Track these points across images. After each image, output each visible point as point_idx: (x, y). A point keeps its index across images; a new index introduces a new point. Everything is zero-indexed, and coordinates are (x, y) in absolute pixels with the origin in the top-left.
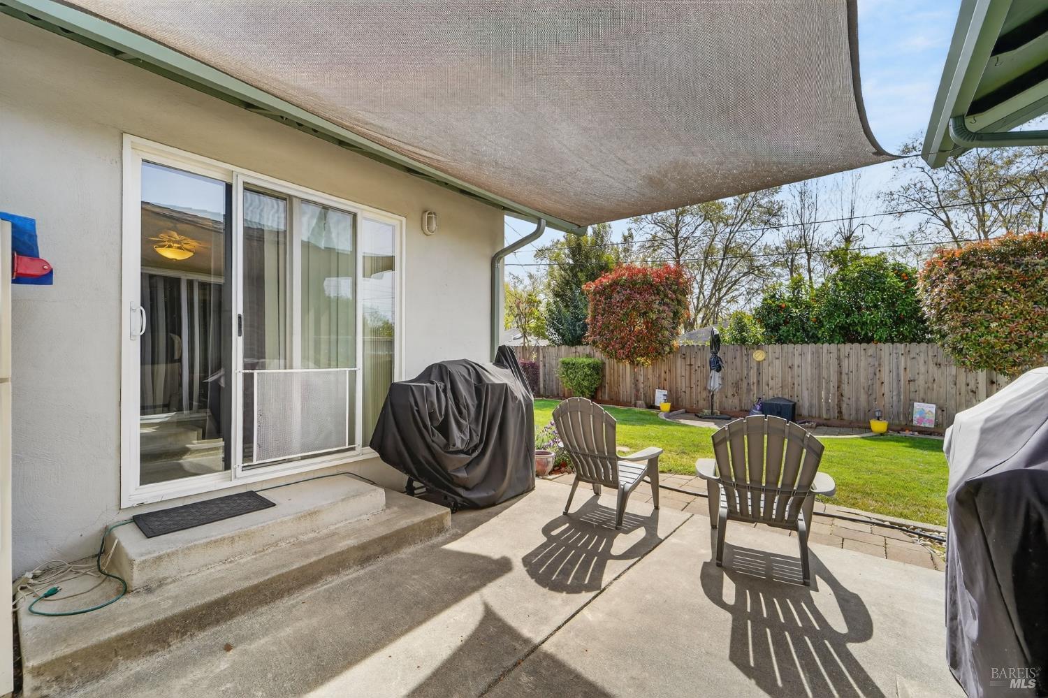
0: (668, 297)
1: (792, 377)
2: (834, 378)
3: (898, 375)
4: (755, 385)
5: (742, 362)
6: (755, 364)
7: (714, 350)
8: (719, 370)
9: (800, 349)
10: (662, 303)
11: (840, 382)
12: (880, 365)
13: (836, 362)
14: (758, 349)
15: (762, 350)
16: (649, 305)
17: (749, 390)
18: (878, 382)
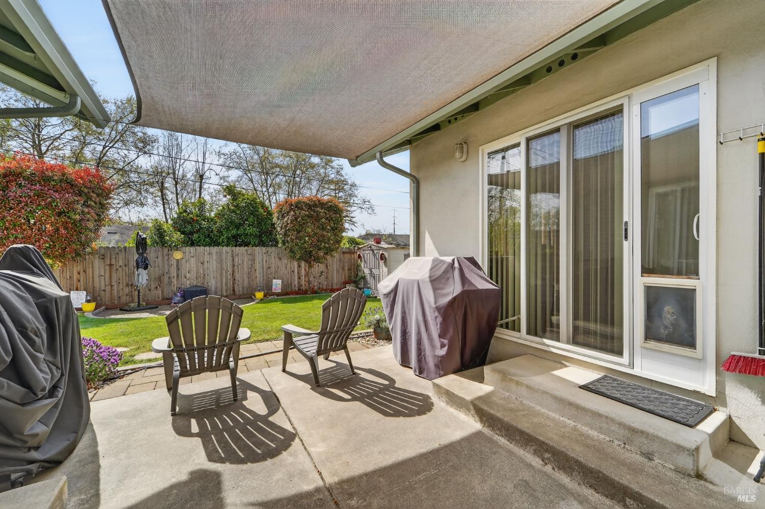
0: (91, 199)
1: (203, 270)
2: (230, 269)
3: (263, 265)
4: (175, 277)
5: (163, 260)
6: (175, 261)
7: (141, 251)
8: (146, 268)
9: (208, 251)
10: (85, 205)
11: (233, 271)
12: (254, 259)
13: (231, 259)
14: (177, 250)
15: (181, 251)
16: (70, 204)
17: (170, 283)
18: (253, 270)
